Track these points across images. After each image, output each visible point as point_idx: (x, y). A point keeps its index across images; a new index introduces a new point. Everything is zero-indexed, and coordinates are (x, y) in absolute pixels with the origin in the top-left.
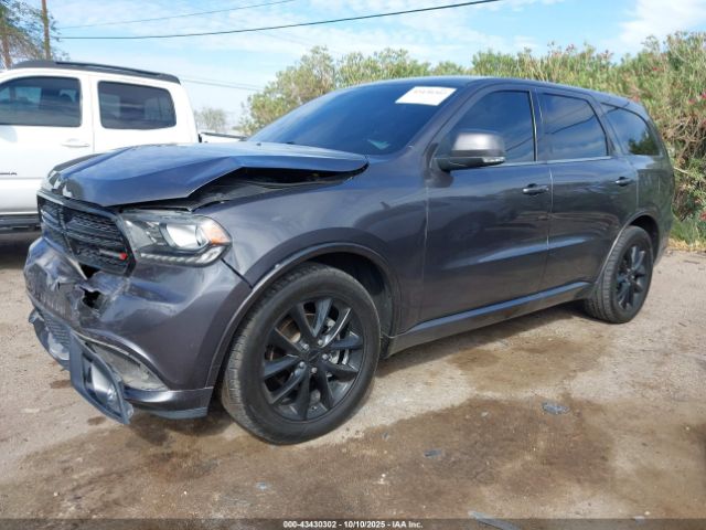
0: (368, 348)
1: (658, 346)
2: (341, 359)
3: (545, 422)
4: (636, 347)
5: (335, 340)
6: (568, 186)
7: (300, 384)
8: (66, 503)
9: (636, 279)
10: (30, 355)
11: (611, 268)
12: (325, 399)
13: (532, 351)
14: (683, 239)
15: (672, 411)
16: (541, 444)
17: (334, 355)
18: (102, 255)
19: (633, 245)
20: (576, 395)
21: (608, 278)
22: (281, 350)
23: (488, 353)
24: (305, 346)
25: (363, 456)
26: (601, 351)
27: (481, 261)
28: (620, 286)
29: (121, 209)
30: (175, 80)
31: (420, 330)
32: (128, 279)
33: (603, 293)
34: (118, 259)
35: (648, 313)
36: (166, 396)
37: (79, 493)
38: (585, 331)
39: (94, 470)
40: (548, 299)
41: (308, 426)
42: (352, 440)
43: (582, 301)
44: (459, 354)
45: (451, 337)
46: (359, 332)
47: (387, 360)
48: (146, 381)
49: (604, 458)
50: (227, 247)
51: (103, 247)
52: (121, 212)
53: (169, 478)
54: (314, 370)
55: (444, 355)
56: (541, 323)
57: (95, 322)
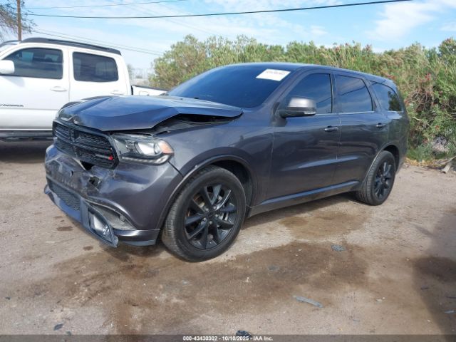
0: (239, 212)
1: (395, 218)
2: (224, 218)
3: (332, 255)
4: (383, 218)
5: (222, 207)
6: (350, 127)
7: (203, 230)
8: (81, 288)
9: (385, 180)
10: (41, 213)
11: (372, 174)
12: (216, 239)
13: (326, 218)
14: (415, 159)
15: (400, 251)
16: (331, 265)
17: (221, 215)
18: (97, 157)
19: (385, 161)
20: (350, 242)
21: (370, 179)
22: (194, 210)
23: (301, 219)
24: (207, 209)
25: (237, 269)
26: (364, 220)
27: (300, 167)
28: (376, 185)
29: (112, 133)
30: (118, 52)
31: (266, 203)
32: (114, 171)
33: (367, 187)
34: (107, 160)
35: (392, 200)
36: (135, 233)
37: (88, 283)
38: (356, 209)
39: (94, 272)
40: (336, 189)
41: (207, 253)
42: (229, 261)
43: (355, 192)
44: (285, 219)
45: (280, 209)
46: (235, 203)
47: (248, 219)
48: (123, 226)
49: (363, 273)
50: (171, 156)
51: (98, 153)
52: (111, 134)
53: (134, 277)
54: (211, 222)
55: (276, 219)
56: (331, 204)
57: (96, 193)
